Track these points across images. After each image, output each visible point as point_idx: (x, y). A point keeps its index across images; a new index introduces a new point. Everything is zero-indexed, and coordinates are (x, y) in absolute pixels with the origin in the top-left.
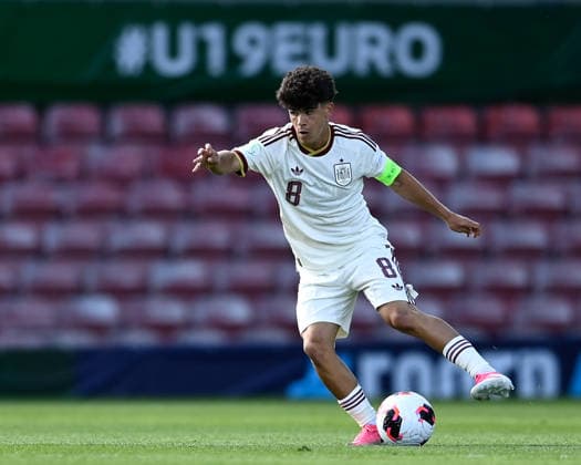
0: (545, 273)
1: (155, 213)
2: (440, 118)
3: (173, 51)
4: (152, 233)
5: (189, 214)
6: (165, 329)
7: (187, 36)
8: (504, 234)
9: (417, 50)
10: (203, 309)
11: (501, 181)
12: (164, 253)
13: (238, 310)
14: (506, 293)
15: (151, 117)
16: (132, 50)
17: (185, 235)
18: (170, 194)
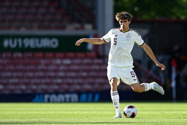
0: (76, 81)
1: (10, 71)
2: (58, 55)
3: (13, 43)
4: (9, 74)
5: (16, 71)
6: (11, 90)
7: (15, 41)
8: (69, 74)
9: (54, 43)
10: (18, 87)
11: (68, 65)
12: (12, 77)
13: (24, 87)
14: (69, 84)
15: (9, 55)
16: (6, 43)
17: (15, 74)
18: (12, 67)
